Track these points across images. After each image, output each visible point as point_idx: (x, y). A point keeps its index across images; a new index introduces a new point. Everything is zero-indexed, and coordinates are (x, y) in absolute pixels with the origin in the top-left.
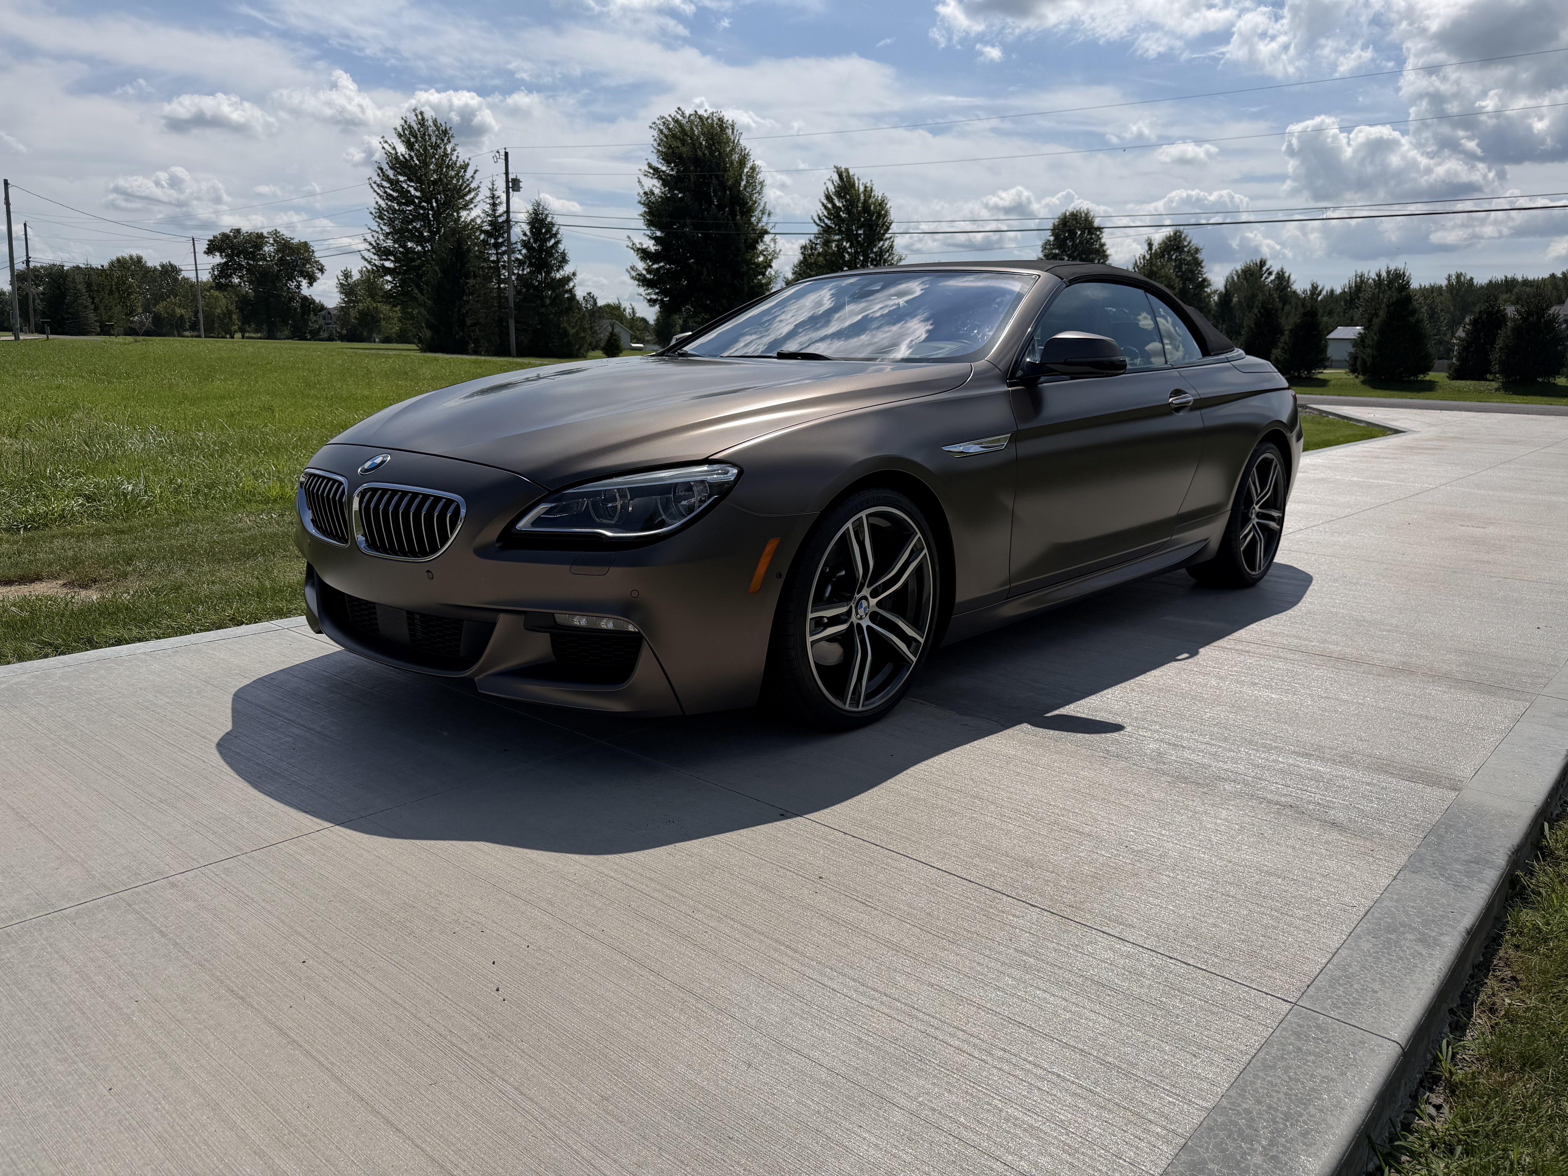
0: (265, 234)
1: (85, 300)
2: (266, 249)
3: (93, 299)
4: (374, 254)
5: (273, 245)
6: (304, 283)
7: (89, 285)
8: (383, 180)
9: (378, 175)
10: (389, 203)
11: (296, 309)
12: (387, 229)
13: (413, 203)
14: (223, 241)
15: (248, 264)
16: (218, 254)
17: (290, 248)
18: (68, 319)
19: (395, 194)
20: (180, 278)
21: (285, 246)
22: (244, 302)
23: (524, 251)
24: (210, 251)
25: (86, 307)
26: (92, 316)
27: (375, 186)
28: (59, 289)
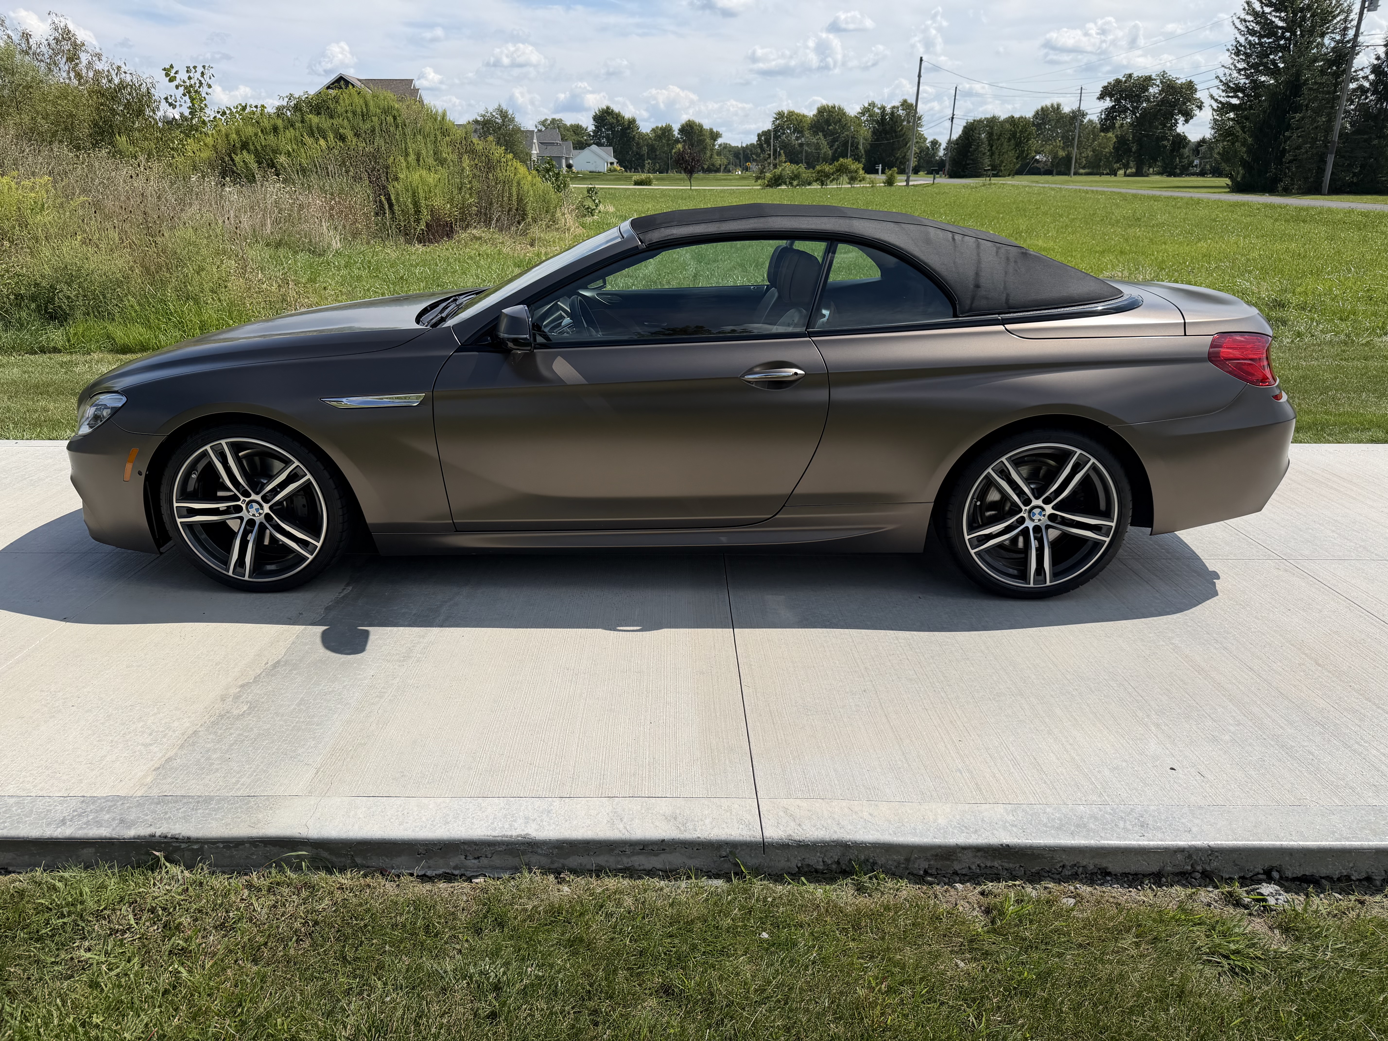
0: (1153, 77)
1: (985, 148)
2: (1151, 90)
3: (992, 146)
4: (1223, 91)
5: (1158, 86)
6: (1181, 119)
7: (990, 135)
8: (1248, 14)
9: (1244, 9)
10: (1250, 38)
11: (1166, 146)
12: (1241, 65)
13: (1275, 34)
14: (1114, 86)
15: (1132, 106)
16: (1108, 99)
17: (1173, 87)
18: (968, 164)
19: (1257, 28)
20: (1085, 121)
21: (1170, 87)
22: (1122, 143)
23: (1372, 77)
24: (1102, 97)
25: (984, 154)
26: (987, 161)
27: (1237, 23)
28: (968, 139)
